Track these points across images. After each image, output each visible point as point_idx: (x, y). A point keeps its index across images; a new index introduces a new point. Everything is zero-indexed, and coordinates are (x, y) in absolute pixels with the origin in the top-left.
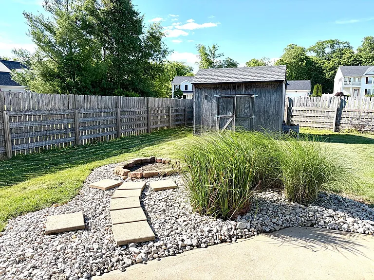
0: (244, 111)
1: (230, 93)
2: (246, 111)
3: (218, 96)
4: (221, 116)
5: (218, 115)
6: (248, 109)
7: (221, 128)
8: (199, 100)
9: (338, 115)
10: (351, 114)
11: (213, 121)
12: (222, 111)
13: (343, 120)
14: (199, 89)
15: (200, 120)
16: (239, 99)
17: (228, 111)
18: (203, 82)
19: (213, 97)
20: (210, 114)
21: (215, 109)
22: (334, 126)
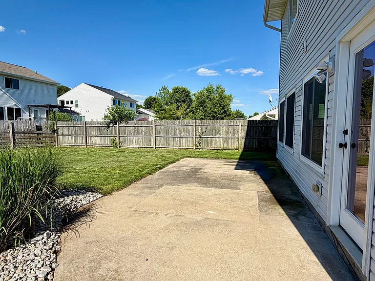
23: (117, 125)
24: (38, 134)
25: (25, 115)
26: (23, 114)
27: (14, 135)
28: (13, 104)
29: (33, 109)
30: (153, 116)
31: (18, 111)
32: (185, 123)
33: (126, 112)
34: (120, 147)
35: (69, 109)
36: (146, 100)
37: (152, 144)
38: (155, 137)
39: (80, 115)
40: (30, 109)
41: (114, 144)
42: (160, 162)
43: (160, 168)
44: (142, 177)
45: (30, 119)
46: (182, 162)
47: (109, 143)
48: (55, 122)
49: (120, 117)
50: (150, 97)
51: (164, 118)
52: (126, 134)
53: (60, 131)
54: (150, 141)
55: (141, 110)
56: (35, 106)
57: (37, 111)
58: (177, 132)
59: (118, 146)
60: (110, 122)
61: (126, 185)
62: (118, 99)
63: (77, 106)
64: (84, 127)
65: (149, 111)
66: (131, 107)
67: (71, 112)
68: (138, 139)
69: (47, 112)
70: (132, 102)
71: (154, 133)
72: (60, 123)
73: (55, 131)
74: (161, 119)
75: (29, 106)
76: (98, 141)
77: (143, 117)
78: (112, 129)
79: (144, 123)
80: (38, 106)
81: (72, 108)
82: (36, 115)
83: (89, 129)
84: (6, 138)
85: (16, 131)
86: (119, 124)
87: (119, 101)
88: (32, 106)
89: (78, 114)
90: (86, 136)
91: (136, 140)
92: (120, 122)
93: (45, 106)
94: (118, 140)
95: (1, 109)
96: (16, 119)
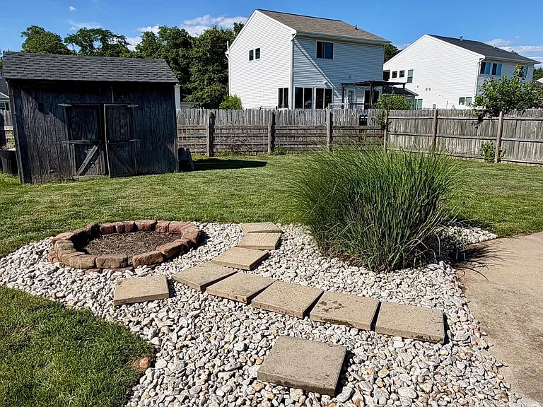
0: (120, 131)
1: (90, 101)
2: (123, 131)
3: (66, 105)
4: (78, 142)
5: (70, 139)
6: (126, 128)
7: (79, 162)
8: (26, 112)
9: (211, 134)
10: (224, 131)
11: (62, 151)
12: (77, 134)
13: (217, 141)
14: (22, 92)
15: (33, 152)
16: (110, 111)
17: (89, 131)
18: (31, 77)
19: (57, 106)
20: (54, 139)
21: (61, 128)
22: (208, 148)
23: (500, 118)
24: (361, 130)
25: (336, 100)
26: (334, 98)
27: (331, 132)
28: (322, 83)
29: (347, 90)
31: (329, 92)
34: (499, 161)
35: (401, 86)
39: (416, 97)
40: (344, 90)
41: (488, 153)
45: (343, 107)
47: (477, 150)
48: (386, 111)
49: (508, 102)
52: (518, 135)
53: (392, 128)
56: (352, 84)
57: (353, 92)
59: (496, 160)
60: (485, 112)
61: (537, 228)
62: (492, 62)
63: (410, 80)
64: (434, 120)
67: (403, 92)
69: (367, 93)
70: (524, 67)
72: (393, 114)
73: (385, 127)
75: (343, 84)
76: (457, 147)
78: (487, 125)
80: (357, 84)
81: (404, 84)
82: (351, 100)
83: (443, 124)
84: (322, 135)
85: (334, 124)
86: (503, 116)
87: (495, 66)
88: (347, 84)
89: (413, 95)
90: (436, 137)
91: (538, 149)
92: (507, 110)
93: (366, 84)
94: (497, 148)
95: (309, 91)
96: (326, 106)
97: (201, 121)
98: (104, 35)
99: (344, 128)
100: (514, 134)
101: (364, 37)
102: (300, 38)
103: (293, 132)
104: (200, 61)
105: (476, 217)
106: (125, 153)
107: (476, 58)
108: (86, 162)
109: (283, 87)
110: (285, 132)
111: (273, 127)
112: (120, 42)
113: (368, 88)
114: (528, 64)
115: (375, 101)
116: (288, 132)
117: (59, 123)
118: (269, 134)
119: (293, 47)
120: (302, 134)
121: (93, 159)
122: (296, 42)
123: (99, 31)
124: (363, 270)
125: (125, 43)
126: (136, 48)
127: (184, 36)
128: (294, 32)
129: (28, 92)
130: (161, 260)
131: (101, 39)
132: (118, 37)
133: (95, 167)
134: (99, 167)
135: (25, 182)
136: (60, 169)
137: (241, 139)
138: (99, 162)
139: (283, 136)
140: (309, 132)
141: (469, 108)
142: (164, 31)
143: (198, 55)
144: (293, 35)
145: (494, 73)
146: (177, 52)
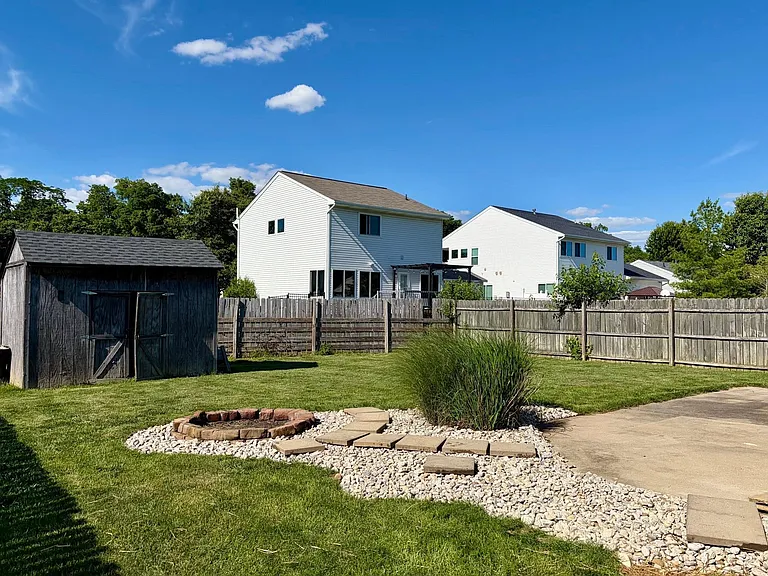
0: (151, 324)
1: (119, 287)
2: (154, 324)
3: (91, 293)
4: (99, 337)
5: (90, 334)
6: (158, 321)
7: (99, 361)
8: (42, 301)
9: (239, 329)
10: (256, 325)
11: (79, 349)
12: (100, 326)
13: (246, 337)
14: (41, 277)
15: (44, 349)
16: (143, 299)
17: (114, 325)
18: (56, 260)
19: (79, 294)
20: (72, 334)
21: (82, 321)
22: (235, 348)
23: (582, 309)
24: (425, 324)
25: (386, 286)
26: (383, 284)
27: (390, 326)
28: (368, 265)
29: (399, 274)
30: (673, 285)
31: (376, 276)
32: (757, 306)
33: (602, 279)
34: (587, 358)
35: (466, 270)
36: (654, 234)
37: (666, 355)
38: (674, 338)
39: (485, 284)
40: (395, 274)
41: (574, 350)
42: (679, 386)
43: (678, 396)
44: (639, 403)
45: (394, 295)
46: (732, 392)
47: (562, 347)
48: (453, 301)
49: (588, 292)
50: (667, 225)
51: (708, 289)
52: (603, 329)
53: (462, 319)
54: (660, 347)
55: (639, 264)
56: (405, 267)
57: (406, 276)
58: (733, 328)
59: (583, 357)
60: (566, 303)
61: (613, 408)
62: (575, 241)
63: (475, 261)
64: (511, 312)
65: (664, 267)
66: (609, 258)
67: (469, 277)
68: (629, 343)
69: (424, 279)
70: (612, 247)
71: (671, 327)
72: (463, 304)
73: (453, 320)
74: (698, 292)
75: (393, 267)
76: (538, 343)
77: (643, 284)
78: (570, 318)
79: (647, 305)
80: (411, 267)
81: (470, 268)
82: (403, 286)
83: (520, 317)
84: (380, 330)
85: (393, 317)
86: (586, 307)
87: (577, 245)
88: (399, 267)
89: (481, 281)
90: (514, 332)
91: (626, 344)
92: (589, 301)
93: (423, 267)
94: (583, 343)
95: (351, 274)
96: (373, 293)
97: (226, 313)
98: (29, 187)
99: (405, 321)
100: (599, 329)
101: (417, 210)
102: (339, 209)
103: (343, 326)
104: (195, 231)
105: (559, 401)
106: (155, 351)
107: (553, 237)
108: (107, 361)
109: (318, 268)
110: (333, 326)
111: (318, 320)
112: (56, 199)
113: (426, 272)
114: (615, 243)
115: (435, 288)
116: (337, 326)
117: (81, 315)
118: (314, 329)
119: (331, 220)
120: (354, 328)
121: (115, 358)
122: (334, 214)
123: (22, 182)
124: (469, 430)
125: (63, 200)
126: (78, 207)
127: (156, 193)
128: (333, 202)
129: (48, 277)
130: (293, 432)
131: (23, 193)
132: (52, 191)
133: (117, 369)
134: (122, 368)
135: (30, 388)
136: (74, 371)
137: (278, 335)
138: (122, 362)
139: (331, 330)
140: (364, 325)
141: (548, 299)
142: (123, 185)
143: (190, 223)
144: (331, 206)
145: (577, 255)
146: (143, 214)
